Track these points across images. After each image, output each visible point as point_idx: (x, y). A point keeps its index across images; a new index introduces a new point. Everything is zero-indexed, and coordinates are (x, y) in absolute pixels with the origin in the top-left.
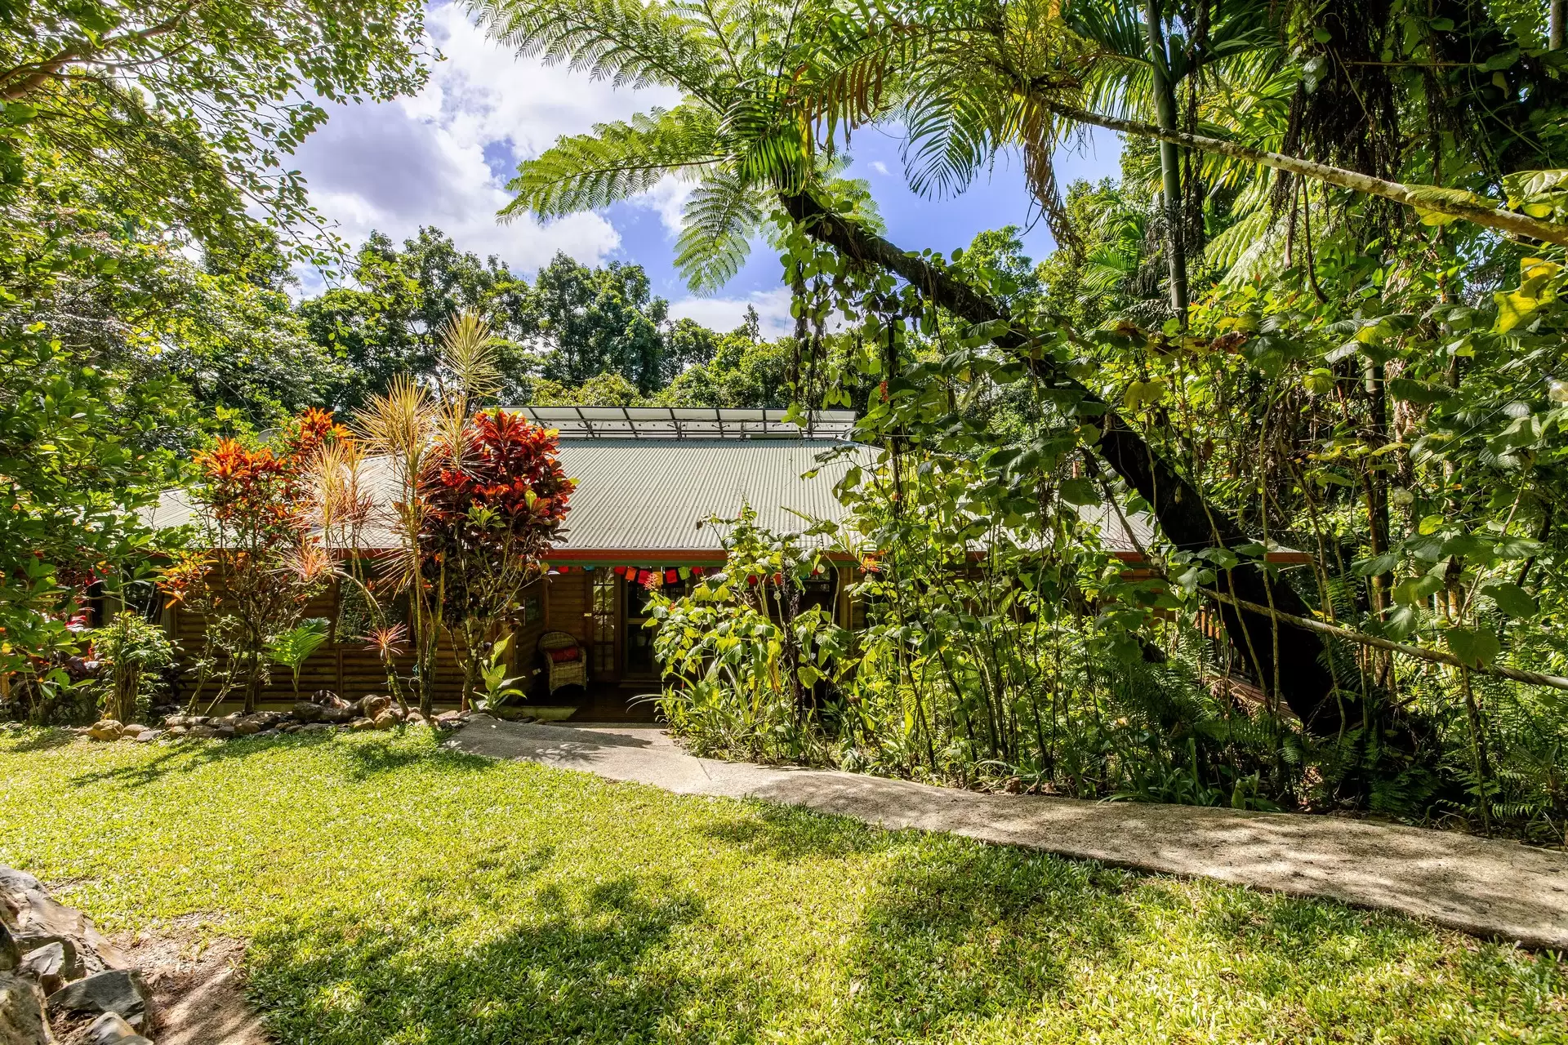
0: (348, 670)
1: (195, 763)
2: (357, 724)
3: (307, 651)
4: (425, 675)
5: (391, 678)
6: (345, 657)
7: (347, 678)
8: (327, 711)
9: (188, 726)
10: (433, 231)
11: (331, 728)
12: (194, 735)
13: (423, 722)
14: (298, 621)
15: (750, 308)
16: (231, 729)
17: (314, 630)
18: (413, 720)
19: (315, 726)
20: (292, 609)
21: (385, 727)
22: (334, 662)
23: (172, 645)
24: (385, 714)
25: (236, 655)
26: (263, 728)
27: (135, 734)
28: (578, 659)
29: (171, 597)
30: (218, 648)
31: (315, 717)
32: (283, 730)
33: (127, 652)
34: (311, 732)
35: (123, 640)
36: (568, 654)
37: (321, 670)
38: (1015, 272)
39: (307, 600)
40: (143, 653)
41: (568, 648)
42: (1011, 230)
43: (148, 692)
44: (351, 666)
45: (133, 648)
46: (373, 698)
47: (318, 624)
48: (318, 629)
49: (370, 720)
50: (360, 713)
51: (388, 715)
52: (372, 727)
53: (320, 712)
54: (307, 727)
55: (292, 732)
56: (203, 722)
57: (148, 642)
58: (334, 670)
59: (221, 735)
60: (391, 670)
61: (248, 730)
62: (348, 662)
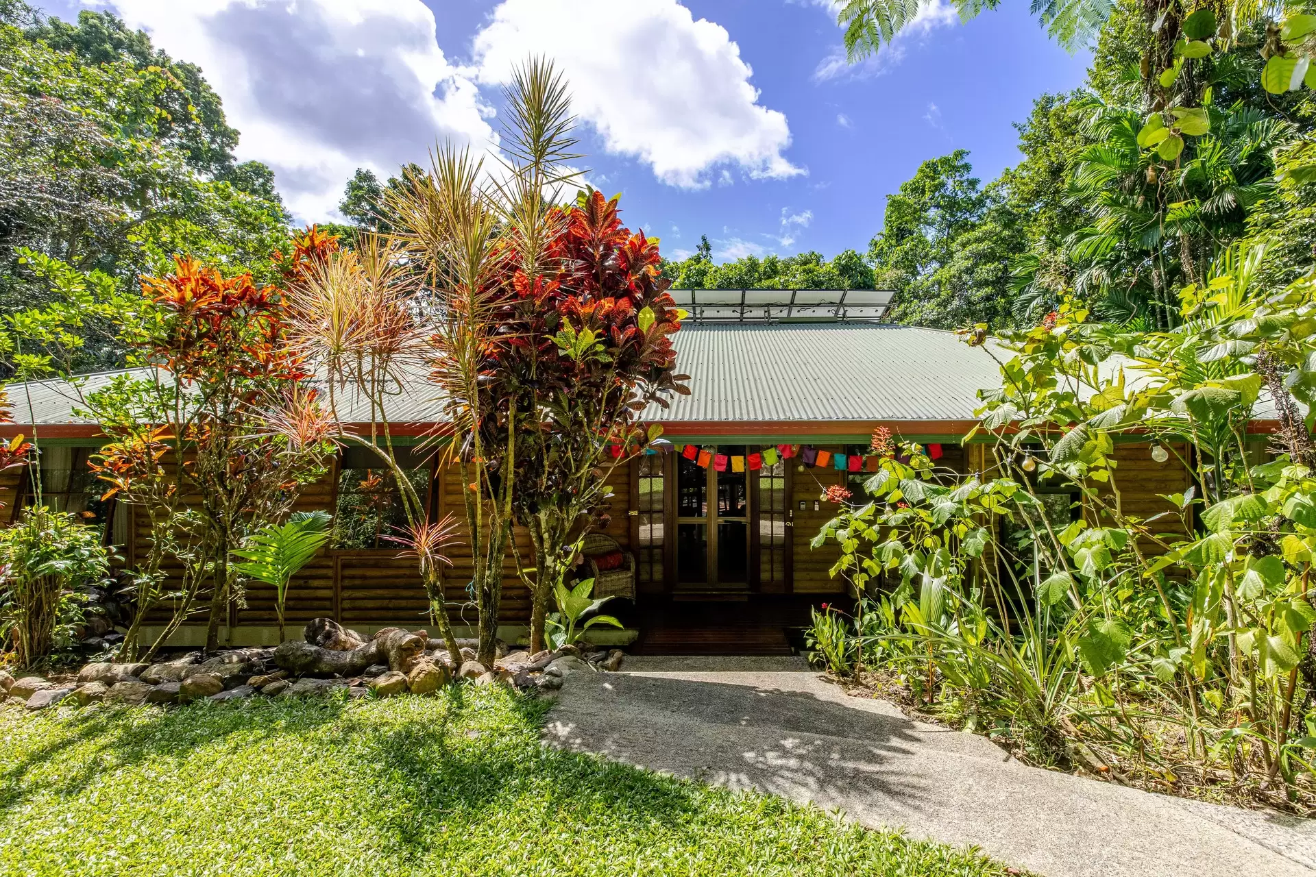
0: (347, 583)
1: (95, 768)
2: (382, 681)
3: (297, 560)
4: (486, 596)
5: (435, 605)
6: (345, 566)
7: (346, 594)
8: (330, 657)
9: (109, 682)
10: (414, 168)
11: (337, 689)
12: (115, 699)
13: (487, 677)
14: (287, 516)
15: (704, 239)
16: (174, 687)
17: (308, 527)
18: (471, 674)
19: (309, 684)
20: (277, 502)
21: (428, 690)
22: (330, 572)
23: (109, 551)
24: (424, 665)
25: (197, 566)
26: (228, 684)
27: (27, 693)
28: (624, 567)
29: (112, 485)
30: (169, 556)
31: (310, 668)
32: (258, 689)
33: (37, 563)
34: (303, 695)
35: (32, 546)
36: (611, 560)
37: (316, 583)
38: (960, 195)
39: (298, 487)
40: (60, 564)
41: (610, 553)
42: (960, 154)
43: (71, 621)
44: (353, 577)
45: (46, 557)
46: (405, 636)
47: (315, 520)
48: (314, 527)
49: (398, 676)
50: (381, 659)
51: (432, 668)
52: (405, 688)
53: (318, 658)
54: (298, 687)
55: (272, 694)
56: (136, 673)
57: (71, 549)
58: (330, 583)
59: (156, 699)
60: (435, 592)
61: (203, 690)
62: (348, 572)
